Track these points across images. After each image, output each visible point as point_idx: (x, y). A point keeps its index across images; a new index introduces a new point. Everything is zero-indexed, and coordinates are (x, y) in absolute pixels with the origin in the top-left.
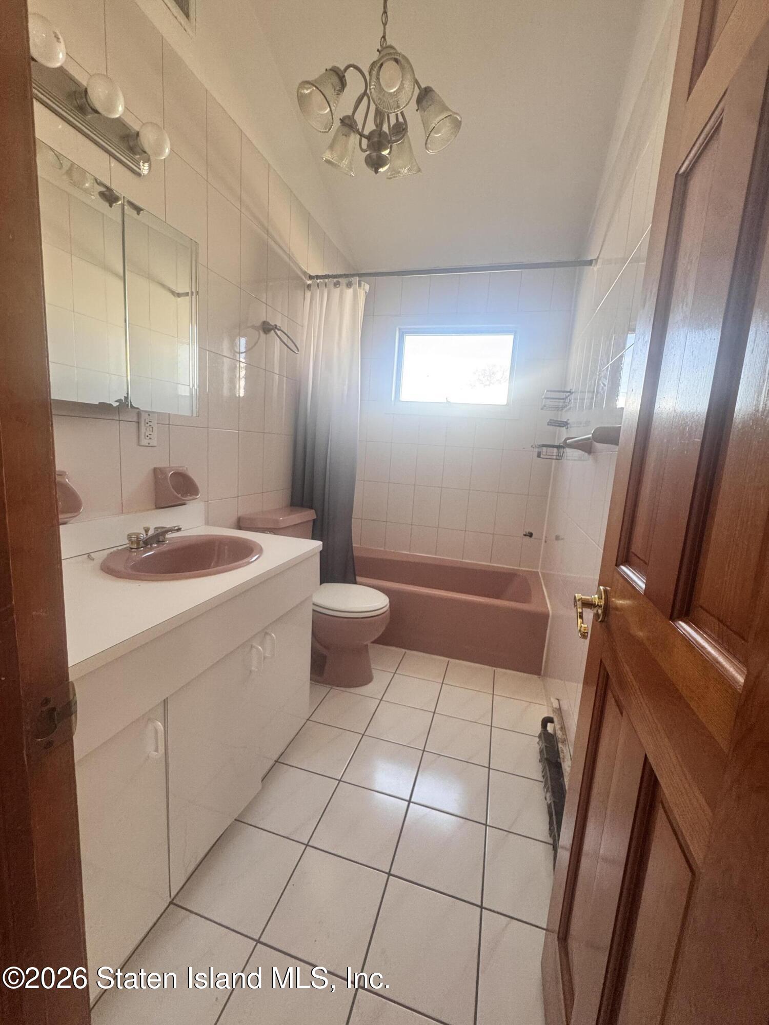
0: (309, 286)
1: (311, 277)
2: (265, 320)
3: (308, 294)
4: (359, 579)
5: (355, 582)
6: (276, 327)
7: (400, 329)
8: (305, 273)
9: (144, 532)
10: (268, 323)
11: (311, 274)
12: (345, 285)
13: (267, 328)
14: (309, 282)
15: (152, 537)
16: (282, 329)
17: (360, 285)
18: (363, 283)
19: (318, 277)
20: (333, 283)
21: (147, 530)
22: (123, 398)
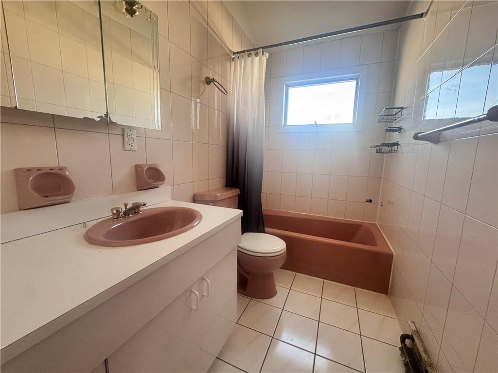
0: (233, 58)
1: (234, 53)
2: (207, 76)
3: (233, 63)
4: (266, 229)
5: (264, 232)
6: (213, 80)
7: (286, 84)
8: (231, 51)
9: (124, 207)
10: (209, 78)
11: (235, 51)
12: (254, 55)
13: (209, 81)
14: (233, 56)
15: (131, 209)
16: (217, 81)
17: (263, 54)
18: (265, 52)
19: (238, 53)
20: (247, 55)
21: (126, 205)
22: (104, 116)
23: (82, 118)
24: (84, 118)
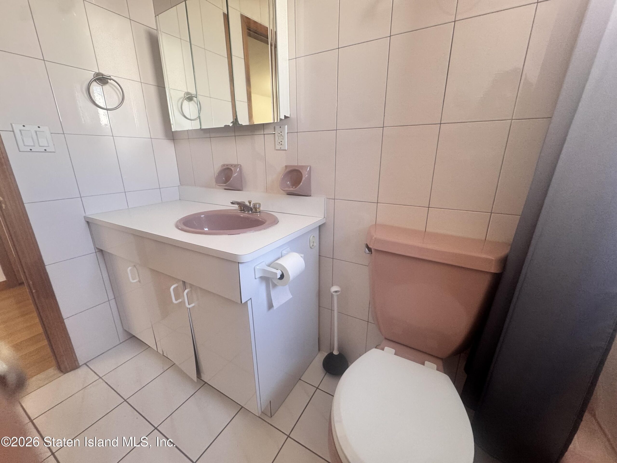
21: (250, 203)
23: (223, 126)
24: (224, 126)
